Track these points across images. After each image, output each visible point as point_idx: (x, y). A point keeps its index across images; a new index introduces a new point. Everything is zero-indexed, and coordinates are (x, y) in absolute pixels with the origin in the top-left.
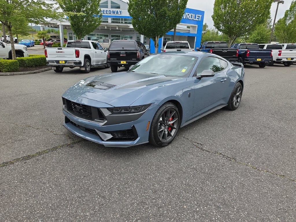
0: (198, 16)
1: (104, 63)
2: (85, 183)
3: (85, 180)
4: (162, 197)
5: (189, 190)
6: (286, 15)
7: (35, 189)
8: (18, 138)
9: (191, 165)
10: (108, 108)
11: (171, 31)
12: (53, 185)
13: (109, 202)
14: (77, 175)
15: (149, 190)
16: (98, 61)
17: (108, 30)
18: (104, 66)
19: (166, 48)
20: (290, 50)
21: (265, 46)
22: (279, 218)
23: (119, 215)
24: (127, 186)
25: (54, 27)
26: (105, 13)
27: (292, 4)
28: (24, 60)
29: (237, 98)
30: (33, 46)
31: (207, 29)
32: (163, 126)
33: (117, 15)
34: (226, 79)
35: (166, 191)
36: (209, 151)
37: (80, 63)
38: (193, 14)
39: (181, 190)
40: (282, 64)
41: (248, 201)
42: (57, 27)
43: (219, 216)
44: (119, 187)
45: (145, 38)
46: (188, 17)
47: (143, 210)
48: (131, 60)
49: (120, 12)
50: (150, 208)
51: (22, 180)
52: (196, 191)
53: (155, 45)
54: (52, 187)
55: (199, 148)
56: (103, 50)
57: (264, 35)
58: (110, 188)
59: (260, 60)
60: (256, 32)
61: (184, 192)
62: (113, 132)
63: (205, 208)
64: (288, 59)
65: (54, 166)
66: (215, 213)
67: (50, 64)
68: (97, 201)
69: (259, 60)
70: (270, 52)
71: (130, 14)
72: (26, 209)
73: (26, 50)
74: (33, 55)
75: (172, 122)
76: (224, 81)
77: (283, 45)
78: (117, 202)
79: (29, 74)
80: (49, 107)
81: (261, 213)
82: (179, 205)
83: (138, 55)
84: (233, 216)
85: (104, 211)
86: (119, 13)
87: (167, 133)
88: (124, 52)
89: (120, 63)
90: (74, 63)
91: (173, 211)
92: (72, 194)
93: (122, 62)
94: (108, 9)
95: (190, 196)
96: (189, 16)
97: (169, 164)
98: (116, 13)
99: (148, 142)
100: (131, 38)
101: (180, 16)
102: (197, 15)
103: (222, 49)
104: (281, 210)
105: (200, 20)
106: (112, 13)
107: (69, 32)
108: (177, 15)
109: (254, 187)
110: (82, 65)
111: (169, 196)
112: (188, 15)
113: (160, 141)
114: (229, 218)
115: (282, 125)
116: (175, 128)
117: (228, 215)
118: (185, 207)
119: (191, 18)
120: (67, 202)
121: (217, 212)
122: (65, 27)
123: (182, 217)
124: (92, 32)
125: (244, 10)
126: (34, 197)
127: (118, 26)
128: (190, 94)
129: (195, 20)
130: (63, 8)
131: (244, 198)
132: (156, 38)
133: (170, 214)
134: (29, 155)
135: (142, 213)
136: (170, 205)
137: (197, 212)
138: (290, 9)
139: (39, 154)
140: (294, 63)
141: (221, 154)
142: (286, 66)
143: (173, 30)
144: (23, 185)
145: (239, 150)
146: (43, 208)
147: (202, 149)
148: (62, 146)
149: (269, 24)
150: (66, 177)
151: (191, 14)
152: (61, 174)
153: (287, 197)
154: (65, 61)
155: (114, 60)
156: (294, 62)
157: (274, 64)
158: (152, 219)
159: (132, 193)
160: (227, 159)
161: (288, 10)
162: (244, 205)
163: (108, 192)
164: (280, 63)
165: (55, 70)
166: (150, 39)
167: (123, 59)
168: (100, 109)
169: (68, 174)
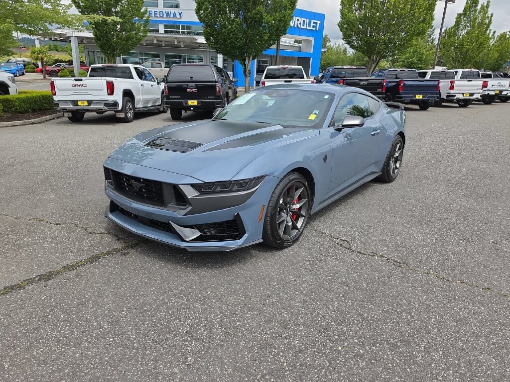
0: (314, 23)
1: (157, 104)
2: (161, 317)
3: (161, 312)
4: (299, 334)
5: (342, 320)
6: (458, 23)
7: (72, 331)
8: (24, 242)
9: (338, 278)
10: (193, 185)
11: (271, 47)
12: (104, 322)
13: (209, 347)
14: (144, 304)
15: (275, 323)
16: (147, 101)
17: (159, 45)
18: (156, 109)
19: (266, 78)
20: (468, 81)
21: (428, 74)
22: (493, 358)
23: (231, 370)
24: (234, 317)
25: (61, 41)
26: (153, 16)
27: (467, 3)
28: (11, 101)
29: (396, 162)
30: (23, 74)
31: (328, 44)
32: (284, 213)
33: (174, 20)
34: (379, 131)
35: (304, 324)
36: (362, 252)
37: (115, 104)
38: (305, 20)
39: (328, 319)
40: (455, 103)
41: (441, 333)
42: (66, 41)
43: (398, 361)
44: (221, 321)
45: (224, 60)
46: (297, 25)
47: (271, 358)
48: (206, 98)
49: (180, 15)
50: (281, 354)
51: (46, 316)
52: (353, 320)
53: (245, 71)
54: (102, 327)
55: (345, 248)
56: (154, 81)
57: (421, 55)
58: (207, 324)
59: (421, 97)
60: (410, 49)
61: (333, 323)
62: (201, 226)
63: (373, 349)
64: (465, 95)
65: (100, 289)
66: (390, 356)
67: (61, 106)
68: (188, 347)
69: (419, 97)
70: (436, 83)
71: (200, 19)
72: (63, 369)
73: (13, 81)
74: (26, 90)
75: (298, 206)
76: (377, 134)
77: (456, 72)
78: (223, 346)
79: (23, 125)
80: (69, 184)
81: (464, 352)
82: (330, 346)
83: (217, 90)
84: (420, 360)
85: (204, 364)
86: (178, 16)
87: (290, 224)
88: (193, 84)
89: (187, 103)
90: (106, 105)
91: (321, 356)
92: (142, 338)
93: (190, 103)
94: (158, 10)
95: (345, 329)
96: (299, 22)
97: (300, 277)
98: (172, 16)
99: (262, 240)
100: (201, 59)
101: (286, 22)
102: (313, 21)
103: (360, 80)
104: (495, 344)
105: (317, 29)
106: (165, 16)
107: (88, 50)
108: (282, 20)
109: (446, 310)
110: (120, 108)
111: (310, 330)
112: (298, 20)
113: (281, 239)
114: (415, 362)
115: (472, 204)
116: (303, 216)
117: (411, 357)
118: (340, 348)
119: (303, 26)
120: (135, 351)
121: (393, 355)
122: (81, 40)
123: (339, 365)
124: (133, 49)
125: (391, 12)
126: (75, 345)
127: (176, 38)
128: (326, 156)
129: (310, 28)
130: (78, 7)
131: (434, 328)
132: (247, 60)
133: (317, 362)
134: (50, 272)
135: (270, 364)
136: (314, 347)
137: (361, 356)
138: (464, 11)
139: (69, 268)
140: (473, 102)
141: (382, 256)
142: (461, 106)
143: (274, 47)
144: (50, 326)
145: (411, 249)
146: (95, 364)
147: (350, 249)
148: (108, 253)
149: (430, 36)
150: (126, 308)
151: (303, 19)
152: (114, 302)
153: (500, 323)
154: (88, 101)
155: (176, 98)
156: (474, 100)
157: (443, 104)
158: (288, 372)
159: (247, 330)
160: (394, 264)
161: (460, 14)
162: (435, 339)
163: (205, 330)
164: (452, 101)
165: (69, 118)
166: (233, 61)
167: (192, 96)
168: (180, 186)
169: (129, 303)
